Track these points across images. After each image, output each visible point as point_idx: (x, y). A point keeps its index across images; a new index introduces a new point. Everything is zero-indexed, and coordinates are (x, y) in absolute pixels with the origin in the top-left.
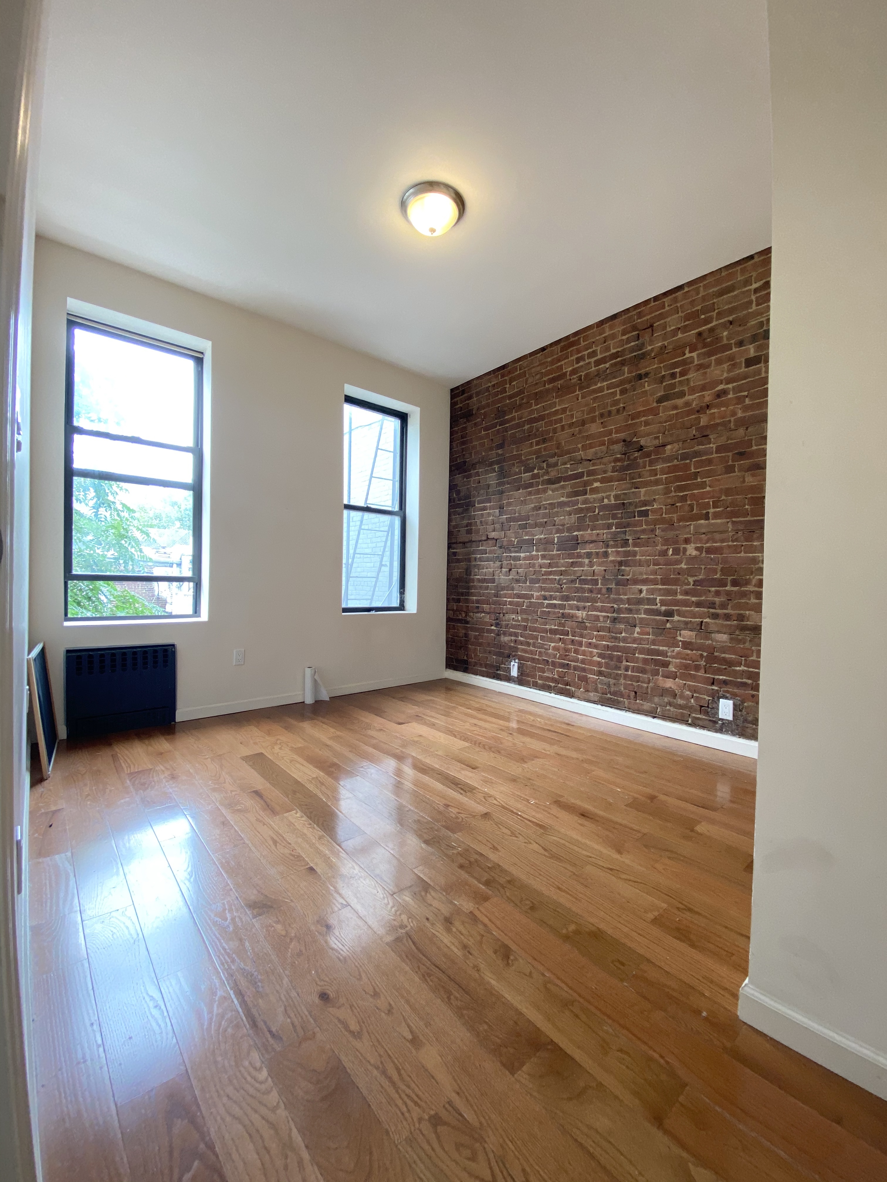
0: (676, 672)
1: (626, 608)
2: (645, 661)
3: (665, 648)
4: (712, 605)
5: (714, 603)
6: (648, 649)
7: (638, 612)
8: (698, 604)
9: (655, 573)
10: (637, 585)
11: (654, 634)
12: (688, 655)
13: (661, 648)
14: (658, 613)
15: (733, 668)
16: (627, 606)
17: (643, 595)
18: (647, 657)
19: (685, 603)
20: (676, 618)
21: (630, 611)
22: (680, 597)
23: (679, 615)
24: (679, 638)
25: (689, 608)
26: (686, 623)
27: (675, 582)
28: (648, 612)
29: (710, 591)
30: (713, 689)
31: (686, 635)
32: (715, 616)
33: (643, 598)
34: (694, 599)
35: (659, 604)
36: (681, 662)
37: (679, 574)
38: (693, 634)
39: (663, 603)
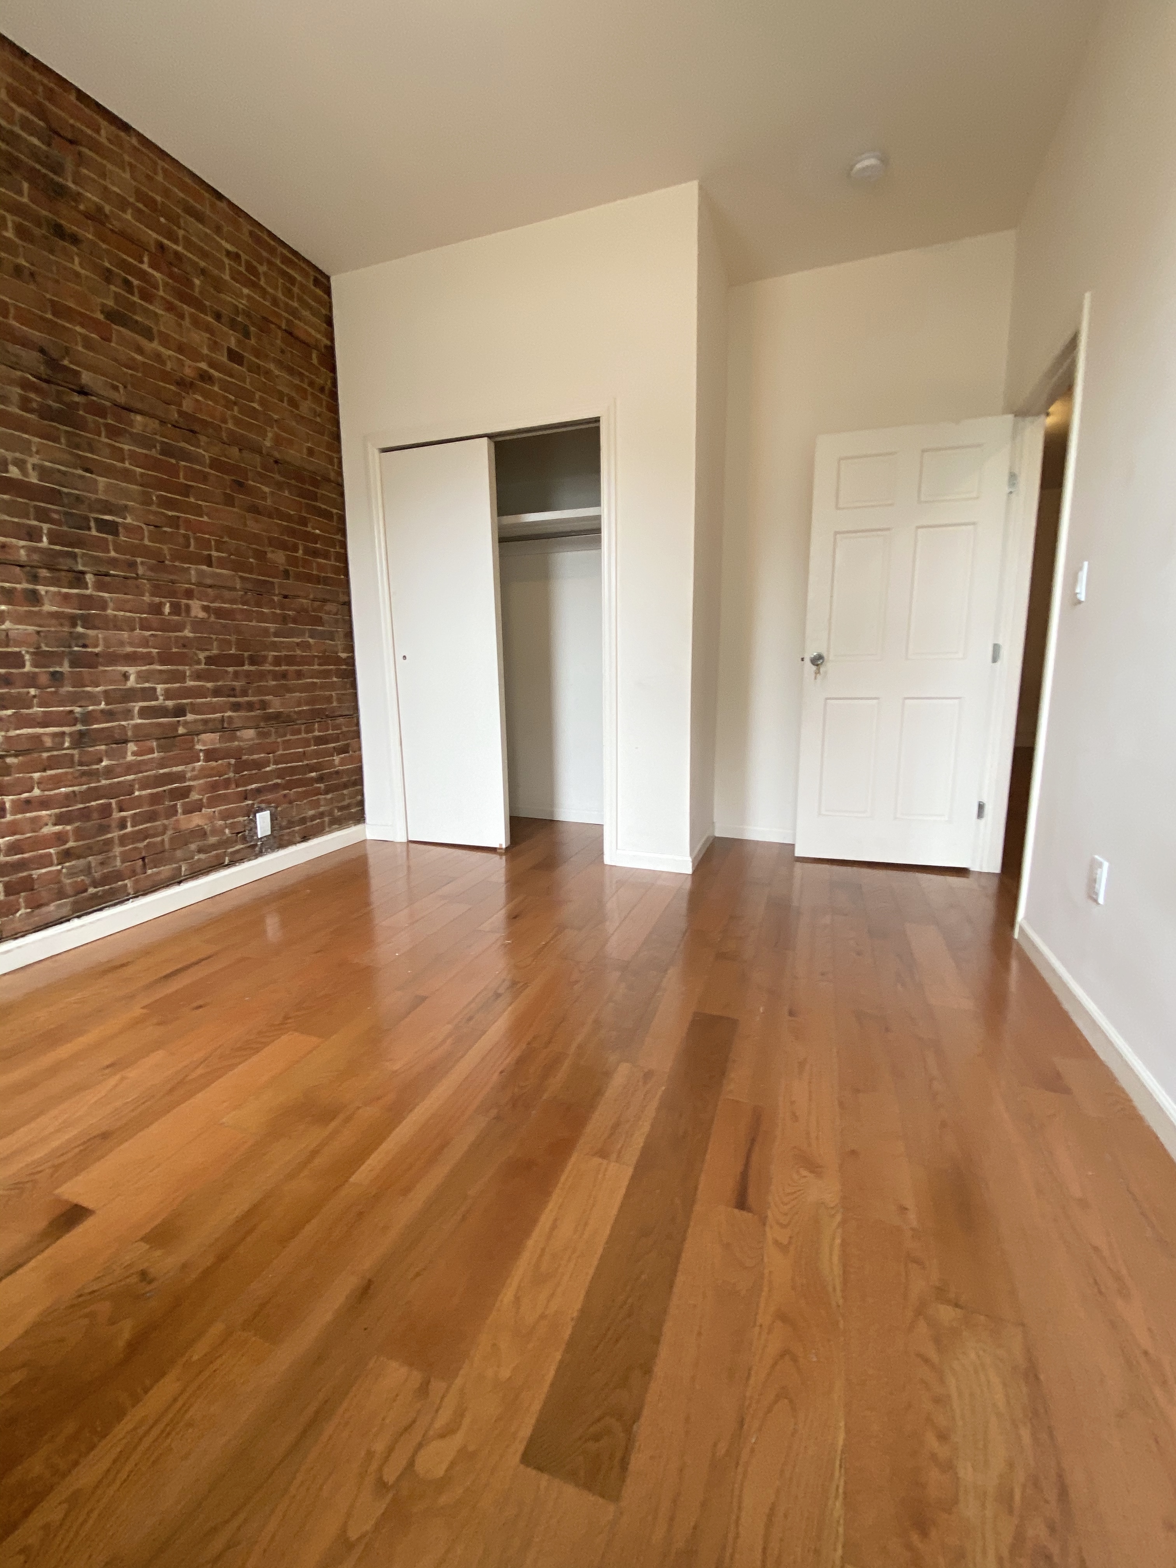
0: (201, 800)
1: (102, 711)
2: (155, 799)
3: (180, 768)
4: (232, 692)
5: (234, 689)
6: (156, 776)
7: (127, 714)
8: (217, 692)
9: (145, 643)
10: (116, 665)
11: (161, 749)
12: (213, 768)
13: (175, 769)
14: (162, 712)
15: (263, 770)
16: (103, 705)
17: (132, 682)
18: (155, 791)
19: (199, 693)
20: (190, 717)
21: (109, 715)
22: (190, 683)
23: (193, 712)
24: (199, 747)
25: (204, 700)
26: (205, 722)
27: (181, 659)
28: (143, 712)
29: (226, 672)
30: (248, 805)
31: (208, 741)
32: (236, 707)
33: (132, 689)
34: (209, 685)
35: (161, 698)
36: (206, 782)
37: (184, 646)
38: (216, 736)
39: (168, 695)
